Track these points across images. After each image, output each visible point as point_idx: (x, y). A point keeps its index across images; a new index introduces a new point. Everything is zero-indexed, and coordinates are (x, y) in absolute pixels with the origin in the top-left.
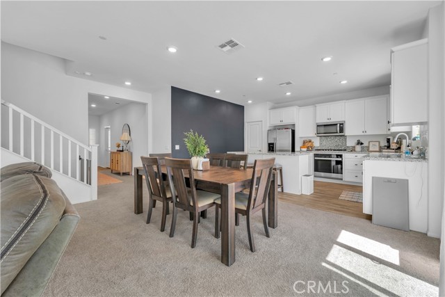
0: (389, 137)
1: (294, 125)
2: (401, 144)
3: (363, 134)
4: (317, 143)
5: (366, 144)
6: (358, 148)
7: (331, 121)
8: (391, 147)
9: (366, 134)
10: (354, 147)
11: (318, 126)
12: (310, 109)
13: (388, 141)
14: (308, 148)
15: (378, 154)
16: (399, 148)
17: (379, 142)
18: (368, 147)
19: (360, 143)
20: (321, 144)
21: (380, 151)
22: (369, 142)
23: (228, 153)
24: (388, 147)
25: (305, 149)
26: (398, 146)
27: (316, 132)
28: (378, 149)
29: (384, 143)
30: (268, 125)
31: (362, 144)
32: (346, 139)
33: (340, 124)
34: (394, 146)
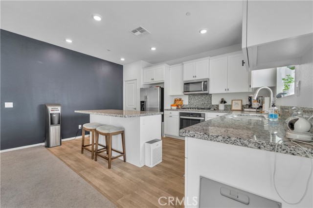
0: (250, 96)
1: (163, 83)
2: (263, 103)
3: (226, 92)
4: (186, 101)
5: (229, 103)
6: (222, 107)
7: (196, 78)
8: (253, 106)
9: (228, 92)
10: (218, 106)
11: (185, 84)
12: (178, 67)
13: (250, 99)
14: (177, 106)
15: (239, 113)
16: (261, 107)
17: (242, 100)
18: (231, 106)
19: (223, 102)
20: (189, 102)
21: (242, 110)
22: (232, 100)
23: (75, 111)
24: (250, 106)
25: (175, 108)
26: (260, 105)
27: (183, 91)
28: (240, 108)
29: (246, 102)
30: (142, 83)
31: (225, 102)
32: (211, 98)
33: (205, 82)
34: (255, 105)
